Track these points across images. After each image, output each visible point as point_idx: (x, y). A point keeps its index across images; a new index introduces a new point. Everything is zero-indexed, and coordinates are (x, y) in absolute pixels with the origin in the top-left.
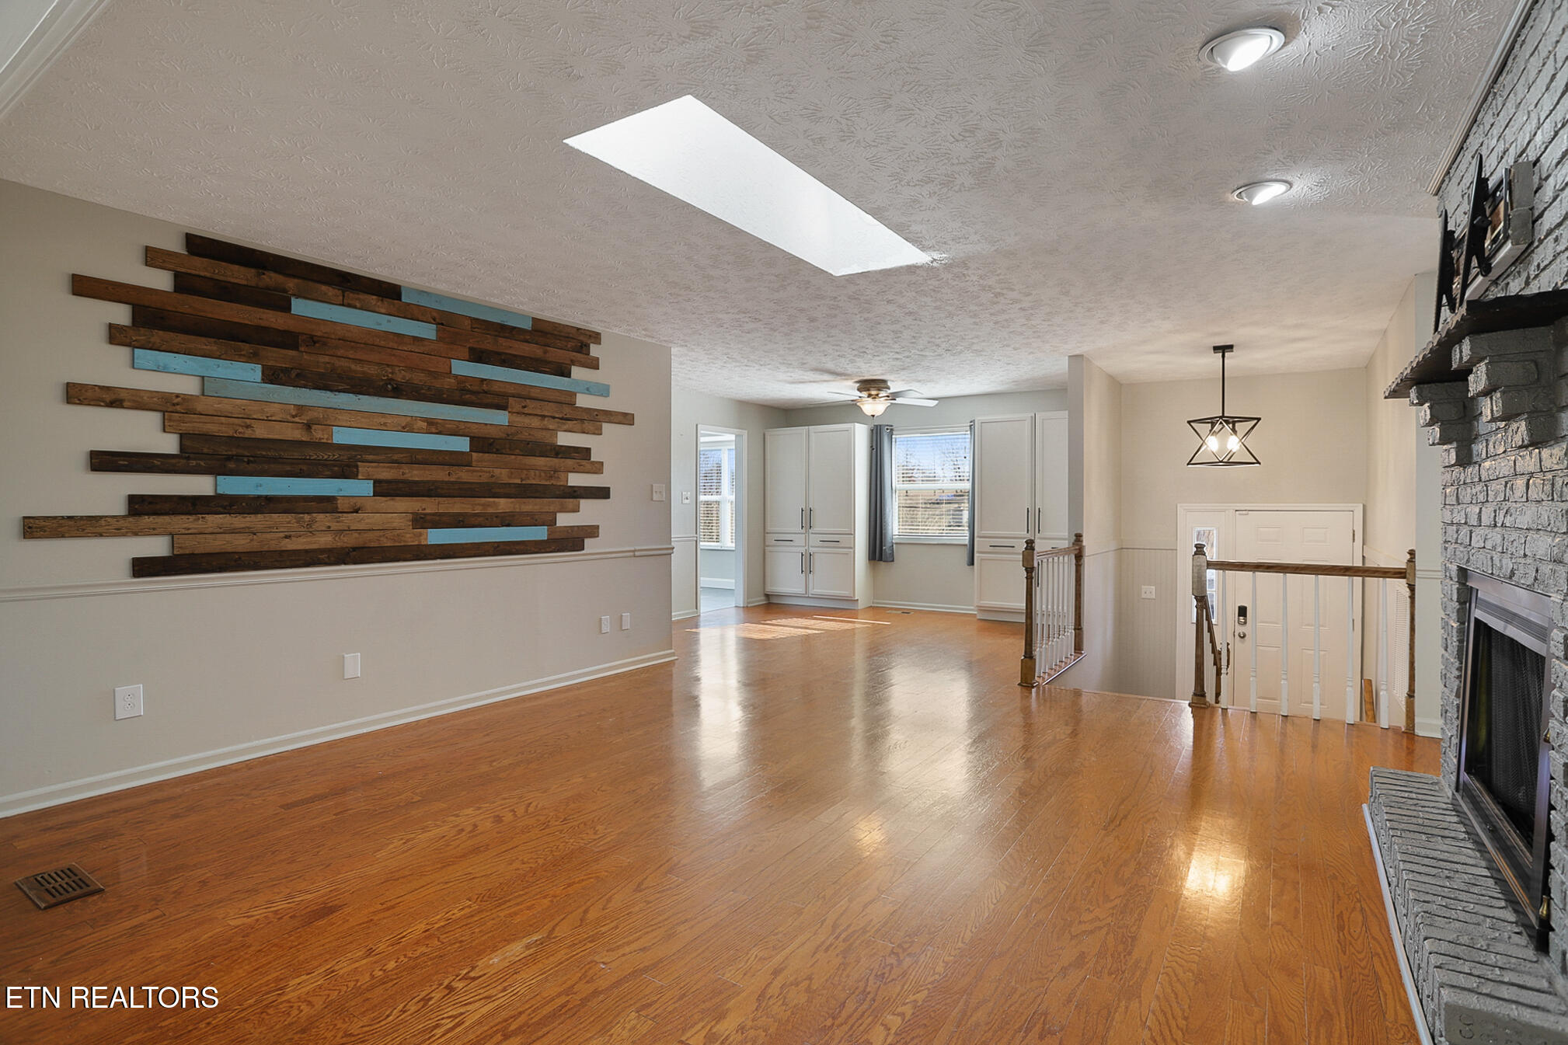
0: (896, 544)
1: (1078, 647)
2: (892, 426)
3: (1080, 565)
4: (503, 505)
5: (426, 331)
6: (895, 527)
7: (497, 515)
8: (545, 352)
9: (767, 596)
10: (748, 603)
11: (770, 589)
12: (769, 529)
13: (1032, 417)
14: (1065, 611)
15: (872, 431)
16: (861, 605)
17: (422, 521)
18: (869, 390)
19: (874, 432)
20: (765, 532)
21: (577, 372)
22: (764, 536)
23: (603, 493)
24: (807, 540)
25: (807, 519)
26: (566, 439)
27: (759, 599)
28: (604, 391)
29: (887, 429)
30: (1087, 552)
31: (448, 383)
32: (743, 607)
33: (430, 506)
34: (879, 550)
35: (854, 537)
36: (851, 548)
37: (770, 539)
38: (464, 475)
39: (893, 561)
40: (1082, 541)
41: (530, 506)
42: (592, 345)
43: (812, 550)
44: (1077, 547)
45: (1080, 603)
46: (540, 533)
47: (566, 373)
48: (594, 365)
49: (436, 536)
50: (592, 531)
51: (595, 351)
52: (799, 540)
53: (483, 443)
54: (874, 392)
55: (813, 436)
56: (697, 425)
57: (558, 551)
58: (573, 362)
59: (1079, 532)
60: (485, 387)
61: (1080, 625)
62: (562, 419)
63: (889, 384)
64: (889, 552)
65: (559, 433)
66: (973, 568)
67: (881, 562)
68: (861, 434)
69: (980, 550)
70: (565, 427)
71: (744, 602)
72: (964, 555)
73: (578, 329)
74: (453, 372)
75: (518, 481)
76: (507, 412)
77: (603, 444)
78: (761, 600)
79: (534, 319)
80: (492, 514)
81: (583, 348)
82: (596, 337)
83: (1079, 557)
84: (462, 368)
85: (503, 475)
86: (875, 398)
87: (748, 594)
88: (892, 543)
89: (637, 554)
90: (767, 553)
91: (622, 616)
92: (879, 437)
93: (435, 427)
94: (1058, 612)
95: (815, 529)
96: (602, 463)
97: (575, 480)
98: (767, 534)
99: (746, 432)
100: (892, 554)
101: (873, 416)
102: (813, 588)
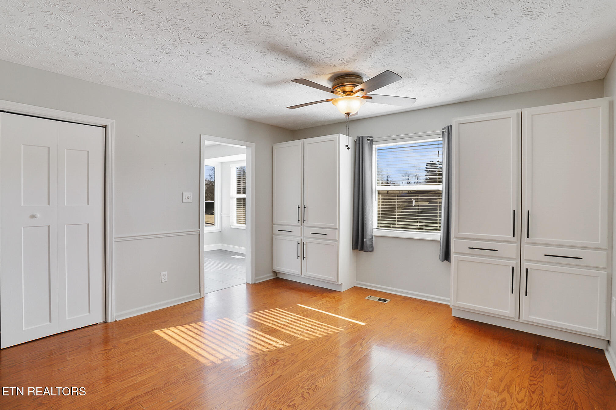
0: (376, 236)
2: (372, 137)
6: (375, 222)
9: (275, 273)
11: (276, 268)
12: (275, 221)
13: (518, 114)
15: (355, 142)
18: (342, 86)
19: (357, 142)
20: (272, 224)
22: (272, 228)
24: (301, 233)
25: (302, 214)
27: (268, 275)
29: (368, 140)
34: (361, 242)
35: (339, 231)
36: (335, 240)
37: (276, 229)
39: (373, 251)
43: (305, 240)
52: (296, 231)
54: (348, 88)
55: (307, 147)
56: (200, 135)
64: (369, 243)
67: (363, 251)
69: (457, 251)
71: (252, 279)
72: (437, 252)
78: (271, 276)
86: (350, 95)
88: (372, 235)
90: (274, 239)
92: (361, 147)
95: (308, 223)
98: (273, 226)
99: (254, 144)
100: (372, 245)
101: (348, 114)
102: (306, 272)
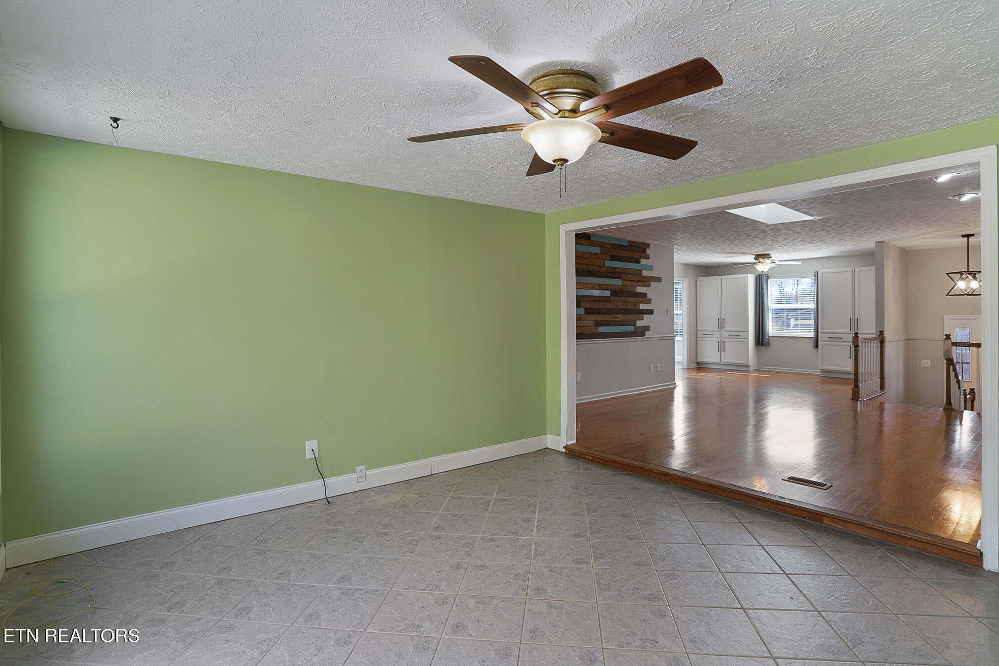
0: (771, 337)
1: (882, 387)
2: (769, 276)
3: (883, 347)
4: (620, 317)
5: (597, 250)
6: (771, 329)
7: (618, 321)
8: (632, 254)
9: (698, 363)
10: (689, 367)
11: (699, 360)
12: (699, 329)
13: (852, 270)
14: (875, 372)
15: (757, 277)
16: (751, 370)
17: (598, 324)
18: (760, 259)
19: (759, 278)
20: (697, 331)
21: (643, 261)
22: (697, 333)
23: (651, 312)
24: (721, 335)
25: (721, 323)
26: (639, 290)
28: (650, 268)
29: (766, 277)
30: (887, 340)
31: (604, 269)
32: (687, 369)
33: (599, 318)
34: (761, 340)
35: (748, 333)
36: (746, 339)
37: (700, 334)
38: (609, 306)
39: (769, 346)
40: (884, 334)
41: (628, 317)
42: (647, 249)
43: (723, 340)
44: (881, 337)
45: (883, 365)
46: (630, 329)
47: (638, 262)
48: (647, 257)
49: (602, 329)
50: (647, 328)
51: (648, 251)
52: (717, 334)
53: (614, 293)
55: (724, 281)
57: (637, 336)
58: (641, 257)
59: (881, 330)
60: (614, 270)
61: (883, 376)
62: (638, 281)
63: (771, 255)
64: (767, 341)
65: (637, 287)
66: (818, 351)
67: (763, 347)
68: (751, 279)
69: (822, 340)
70: (639, 285)
72: (811, 344)
73: (643, 243)
74: (606, 265)
75: (624, 308)
76: (620, 280)
77: (651, 291)
78: (695, 365)
79: (629, 241)
80: (617, 321)
81: (644, 251)
82: (648, 245)
83: (882, 342)
84: (609, 264)
85: (620, 306)
86: (763, 263)
87: (689, 362)
88: (769, 337)
89: (663, 338)
90: (699, 341)
91: (657, 365)
92: (761, 282)
93: (601, 287)
94: (871, 373)
95: (726, 329)
96: (651, 299)
97: (643, 307)
98: (698, 332)
99: (688, 279)
100: (769, 342)
101: (763, 272)
102: (725, 359)
